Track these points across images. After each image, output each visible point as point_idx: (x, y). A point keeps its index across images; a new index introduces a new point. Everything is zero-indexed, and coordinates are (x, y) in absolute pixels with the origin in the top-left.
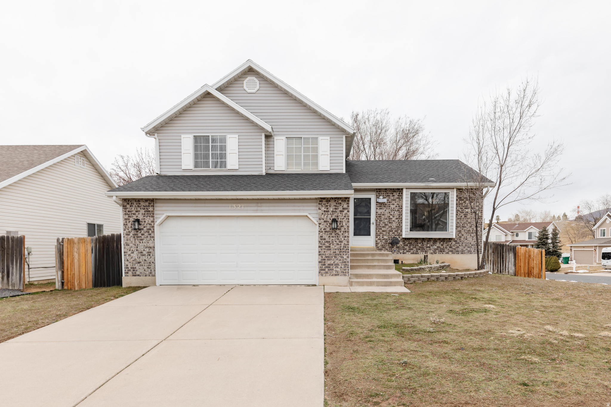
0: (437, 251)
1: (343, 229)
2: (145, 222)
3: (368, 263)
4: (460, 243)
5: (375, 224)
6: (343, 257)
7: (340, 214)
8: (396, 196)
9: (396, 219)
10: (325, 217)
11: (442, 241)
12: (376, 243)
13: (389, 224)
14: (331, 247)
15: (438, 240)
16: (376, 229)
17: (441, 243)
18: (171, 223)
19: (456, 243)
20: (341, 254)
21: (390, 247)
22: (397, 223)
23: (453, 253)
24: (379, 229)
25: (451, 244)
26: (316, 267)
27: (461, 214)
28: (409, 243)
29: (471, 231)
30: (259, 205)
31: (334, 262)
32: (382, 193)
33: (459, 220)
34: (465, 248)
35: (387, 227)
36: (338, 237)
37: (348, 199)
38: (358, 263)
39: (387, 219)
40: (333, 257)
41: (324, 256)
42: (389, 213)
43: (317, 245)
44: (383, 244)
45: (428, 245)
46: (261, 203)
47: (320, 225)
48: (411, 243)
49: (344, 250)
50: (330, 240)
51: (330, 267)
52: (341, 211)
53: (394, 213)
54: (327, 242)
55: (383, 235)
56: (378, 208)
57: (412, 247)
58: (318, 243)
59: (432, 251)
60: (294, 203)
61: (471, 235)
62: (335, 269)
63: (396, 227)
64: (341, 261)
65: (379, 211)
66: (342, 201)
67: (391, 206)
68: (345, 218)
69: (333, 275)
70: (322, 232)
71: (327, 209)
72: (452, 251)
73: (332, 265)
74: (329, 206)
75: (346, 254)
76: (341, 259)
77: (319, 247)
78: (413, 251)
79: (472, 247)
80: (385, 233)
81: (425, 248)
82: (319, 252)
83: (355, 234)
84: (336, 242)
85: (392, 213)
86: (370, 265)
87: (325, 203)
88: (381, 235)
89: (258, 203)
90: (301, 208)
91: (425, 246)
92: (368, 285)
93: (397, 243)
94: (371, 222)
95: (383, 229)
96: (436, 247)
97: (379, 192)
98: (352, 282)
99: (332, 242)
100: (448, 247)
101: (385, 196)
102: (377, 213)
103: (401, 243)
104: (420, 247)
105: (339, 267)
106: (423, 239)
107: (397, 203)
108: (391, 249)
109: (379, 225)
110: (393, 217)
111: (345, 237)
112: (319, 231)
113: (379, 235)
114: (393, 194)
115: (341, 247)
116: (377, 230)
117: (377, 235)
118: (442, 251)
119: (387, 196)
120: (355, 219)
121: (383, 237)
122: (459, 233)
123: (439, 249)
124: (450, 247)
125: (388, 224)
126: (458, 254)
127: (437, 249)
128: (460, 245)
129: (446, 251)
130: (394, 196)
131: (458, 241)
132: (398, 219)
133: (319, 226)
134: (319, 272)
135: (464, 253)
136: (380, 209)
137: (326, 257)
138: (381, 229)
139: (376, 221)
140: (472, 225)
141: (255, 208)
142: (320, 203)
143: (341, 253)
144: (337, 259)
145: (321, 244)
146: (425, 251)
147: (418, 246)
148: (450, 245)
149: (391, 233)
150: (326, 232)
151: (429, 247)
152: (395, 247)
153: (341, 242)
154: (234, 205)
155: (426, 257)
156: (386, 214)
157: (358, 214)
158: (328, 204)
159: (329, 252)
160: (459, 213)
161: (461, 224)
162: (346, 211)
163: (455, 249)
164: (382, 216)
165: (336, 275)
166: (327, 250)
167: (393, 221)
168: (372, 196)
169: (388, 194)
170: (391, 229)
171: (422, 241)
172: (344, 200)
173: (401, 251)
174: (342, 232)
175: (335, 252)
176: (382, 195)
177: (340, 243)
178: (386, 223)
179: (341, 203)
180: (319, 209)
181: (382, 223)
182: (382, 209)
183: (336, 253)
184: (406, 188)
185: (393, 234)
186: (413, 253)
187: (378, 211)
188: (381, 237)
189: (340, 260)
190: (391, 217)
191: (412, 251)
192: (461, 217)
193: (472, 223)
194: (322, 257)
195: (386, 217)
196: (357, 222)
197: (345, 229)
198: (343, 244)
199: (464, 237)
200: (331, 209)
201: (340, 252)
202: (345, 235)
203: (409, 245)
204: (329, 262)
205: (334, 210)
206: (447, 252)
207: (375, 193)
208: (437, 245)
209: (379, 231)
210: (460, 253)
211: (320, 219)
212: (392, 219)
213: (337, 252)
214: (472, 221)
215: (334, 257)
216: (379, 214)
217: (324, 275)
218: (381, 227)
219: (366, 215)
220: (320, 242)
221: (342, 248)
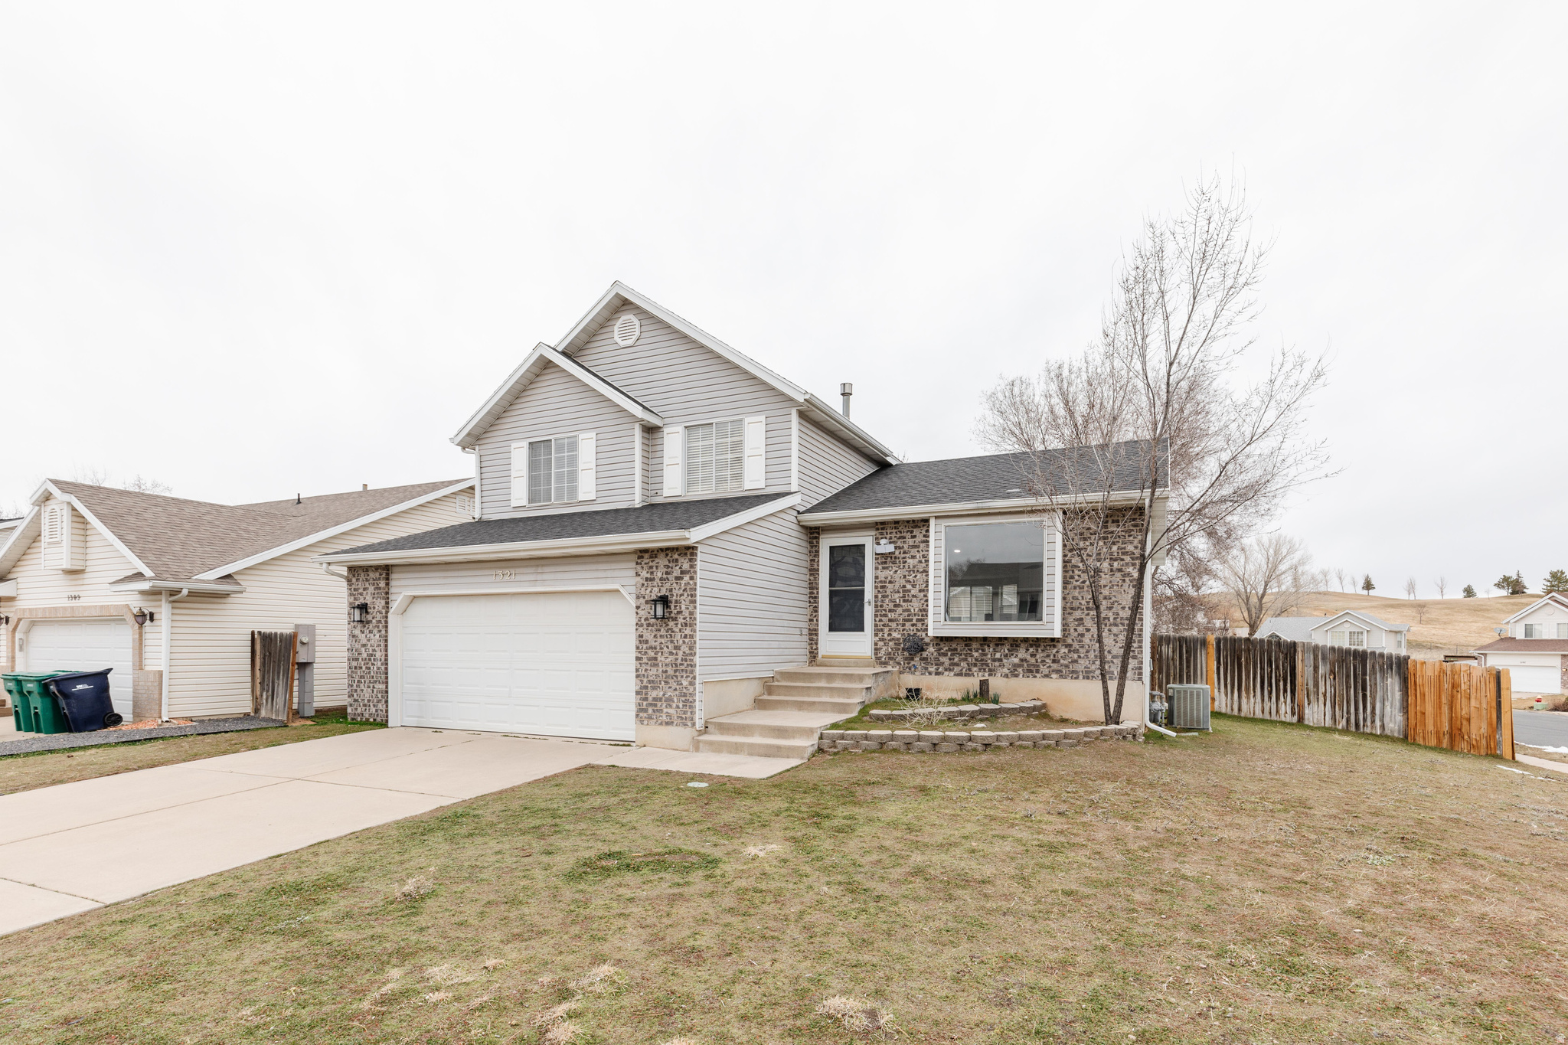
0: (1020, 670)
1: (681, 620)
2: (374, 608)
3: (809, 696)
4: (1081, 650)
5: (873, 604)
6: (682, 684)
7: (675, 585)
8: (920, 538)
9: (920, 591)
10: (648, 591)
11: (1031, 646)
12: (875, 649)
13: (904, 604)
14: (659, 659)
15: (1021, 641)
16: (876, 616)
17: (1031, 650)
18: (420, 610)
19: (1070, 651)
20: (676, 676)
21: (906, 659)
22: (923, 602)
23: (1061, 677)
24: (881, 615)
25: (1057, 652)
26: (631, 701)
27: (1082, 575)
28: (950, 650)
29: (1111, 619)
30: (540, 570)
31: (664, 695)
32: (888, 531)
33: (1078, 590)
34: (1094, 663)
35: (900, 610)
36: (671, 635)
37: (691, 550)
38: (789, 695)
39: (899, 592)
40: (663, 683)
41: (645, 680)
42: (905, 577)
43: (633, 654)
44: (890, 650)
45: (998, 655)
46: (543, 566)
47: (639, 611)
48: (956, 649)
49: (683, 667)
50: (657, 644)
51: (656, 705)
52: (678, 578)
53: (916, 576)
54: (651, 648)
55: (890, 630)
56: (880, 567)
57: (956, 660)
58: (634, 649)
59: (1006, 671)
60: (598, 563)
61: (1110, 630)
62: (665, 710)
63: (920, 610)
64: (677, 693)
65: (882, 574)
66: (679, 555)
67: (909, 561)
68: (686, 594)
69: (661, 724)
70: (642, 625)
71: (652, 573)
72: (1058, 671)
73: (661, 699)
74: (654, 568)
75: (687, 677)
76: (678, 687)
77: (638, 659)
78: (960, 668)
79: (1115, 661)
80: (893, 625)
81: (989, 661)
82: (637, 670)
83: (832, 628)
84: (668, 647)
85: (911, 578)
86: (803, 702)
87: (647, 561)
88: (886, 630)
89: (538, 566)
90: (609, 574)
91: (989, 656)
92: (730, 752)
93: (922, 650)
94: (866, 600)
95: (891, 615)
96: (1016, 661)
97: (882, 529)
98: (698, 742)
99: (661, 648)
100: (1047, 661)
101: (895, 539)
102: (876, 577)
103: (931, 649)
104: (976, 660)
105: (674, 705)
106: (985, 639)
107: (922, 553)
108: (908, 663)
109: (881, 606)
110: (913, 586)
111: (686, 637)
112: (637, 624)
113: (882, 630)
114: (912, 532)
115: (677, 659)
116: (877, 619)
117: (877, 630)
118: (1032, 671)
119: (900, 538)
120: (832, 594)
121: (890, 635)
122: (1078, 625)
123: (1025, 665)
124: (1054, 661)
125: (902, 603)
126: (1076, 678)
127: (1019, 666)
128: (1082, 655)
129: (1044, 670)
130: (915, 537)
131: (1076, 645)
132: (923, 591)
133: (637, 613)
134: (637, 716)
135: (1093, 677)
136: (884, 568)
137: (649, 682)
138: (886, 615)
139: (876, 597)
140: (1113, 603)
141: (532, 577)
142: (639, 561)
143: (677, 674)
144: (670, 687)
145: (640, 652)
146: (990, 670)
147: (972, 656)
148: (1054, 656)
149: (908, 624)
150: (649, 625)
151: (1000, 660)
152: (917, 659)
153: (677, 648)
154: (499, 572)
155: (984, 684)
156: (897, 580)
157: (839, 583)
158: (654, 564)
159: (653, 671)
160: (1076, 572)
161: (1084, 602)
162: (686, 578)
163: (1067, 666)
164: (887, 585)
165: (667, 724)
166: (651, 666)
167: (913, 596)
168: (866, 539)
169: (900, 532)
170: (909, 615)
171: (981, 645)
172: (684, 551)
173: (930, 669)
174: (679, 626)
175: (666, 671)
176: (888, 536)
177: (674, 652)
178: (898, 601)
179: (677, 561)
180: (637, 575)
181: (887, 600)
182: (887, 568)
183: (669, 673)
184: (936, 517)
185: (912, 628)
186: (960, 674)
187: (879, 572)
188: (886, 635)
189: (676, 690)
190: (909, 587)
191: (957, 669)
192: (1084, 582)
193: (1113, 599)
194: (642, 682)
195: (897, 588)
196: (835, 600)
197: (684, 619)
198: (680, 653)
199: (1092, 636)
200: (659, 575)
201: (675, 671)
202: (686, 632)
203: (949, 653)
204: (654, 694)
205: (665, 576)
206: (1047, 673)
207: (873, 533)
208: (1020, 656)
209: (880, 621)
210: (1081, 677)
211: (638, 597)
212: (909, 591)
213: (671, 671)
214: (1114, 594)
215: (665, 682)
216: (881, 582)
217: (645, 722)
218: (885, 610)
219: (853, 583)
220: (638, 648)
221: (679, 661)
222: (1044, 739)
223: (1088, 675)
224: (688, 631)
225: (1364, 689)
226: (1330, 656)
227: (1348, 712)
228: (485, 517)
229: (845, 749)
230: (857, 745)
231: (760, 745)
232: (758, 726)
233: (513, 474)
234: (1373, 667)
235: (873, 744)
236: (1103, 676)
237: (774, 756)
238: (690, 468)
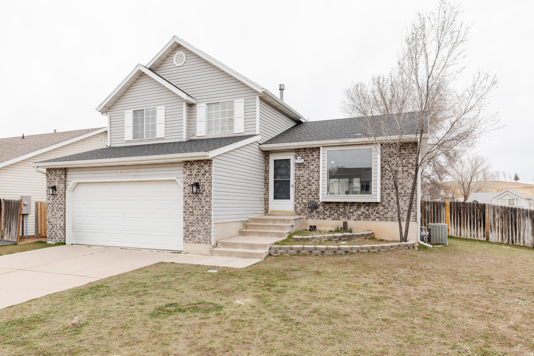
0: (362, 217)
1: (205, 194)
2: (59, 188)
3: (264, 229)
4: (389, 208)
5: (294, 186)
6: (205, 224)
7: (202, 177)
8: (316, 156)
9: (316, 181)
10: (189, 181)
11: (367, 206)
12: (295, 208)
13: (308, 187)
14: (194, 212)
15: (362, 204)
16: (295, 192)
17: (367, 208)
18: (81, 189)
19: (384, 208)
20: (203, 221)
21: (309, 212)
22: (317, 185)
23: (380, 220)
24: (298, 192)
25: (378, 209)
26: (181, 232)
27: (390, 173)
28: (329, 208)
29: (403, 194)
30: (138, 170)
31: (197, 229)
32: (301, 153)
33: (388, 180)
34: (395, 214)
35: (306, 189)
36: (200, 201)
37: (209, 161)
38: (255, 229)
39: (306, 181)
40: (196, 223)
41: (188, 222)
42: (309, 174)
43: (182, 210)
44: (302, 208)
45: (351, 210)
46: (140, 168)
47: (185, 190)
48: (332, 208)
49: (206, 216)
50: (194, 205)
51: (193, 234)
52: (203, 174)
53: (314, 174)
54: (191, 207)
55: (302, 199)
56: (297, 169)
57: (332, 212)
58: (183, 208)
59: (355, 217)
60: (165, 167)
61: (402, 199)
62: (197, 236)
63: (316, 190)
64: (203, 228)
65: (299, 173)
66: (204, 164)
67: (311, 167)
68: (207, 182)
69: (195, 243)
70: (186, 197)
71: (191, 172)
72: (379, 218)
73: (195, 231)
74: (192, 170)
75: (208, 221)
76: (203, 225)
77: (184, 212)
78: (334, 216)
79: (405, 213)
80: (304, 196)
81: (347, 213)
82: (184, 218)
83: (275, 198)
84: (198, 207)
85: (311, 175)
86: (262, 232)
87: (189, 166)
88: (300, 198)
89: (137, 168)
90: (171, 172)
91: (348, 211)
92: (228, 256)
93: (317, 208)
94: (291, 185)
95: (302, 192)
96: (360, 213)
97: (298, 152)
98: (213, 251)
99: (195, 207)
100: (374, 213)
101: (304, 157)
102: (296, 174)
103: (321, 207)
104: (342, 212)
105: (201, 234)
106: (346, 203)
107: (316, 163)
108: (311, 214)
109: (298, 188)
110: (312, 178)
111: (207, 202)
112: (184, 196)
113: (298, 199)
114: (312, 153)
115: (203, 212)
116: (296, 194)
117: (296, 199)
118: (367, 217)
119: (306, 156)
120: (275, 182)
121: (302, 201)
122: (388, 196)
123: (364, 215)
124: (377, 213)
125: (307, 186)
126: (387, 221)
127: (361, 215)
128: (390, 210)
129: (373, 217)
130: (313, 156)
131: (387, 206)
132: (317, 180)
133: (184, 191)
134: (184, 239)
135: (395, 220)
136: (299, 170)
137: (190, 223)
138: (300, 192)
139: (296, 183)
140: (403, 186)
141: (135, 174)
142: (185, 166)
143: (203, 219)
144: (199, 226)
145: (185, 209)
146: (348, 217)
147: (340, 211)
148: (377, 210)
149: (310, 196)
150: (190, 196)
151: (353, 212)
152: (314, 212)
153: (203, 207)
154: (119, 171)
155: (345, 224)
156: (305, 175)
157: (278, 177)
158: (192, 168)
159: (192, 218)
160: (387, 172)
161: (390, 186)
162: (207, 174)
163: (383, 215)
164: (301, 178)
165: (198, 243)
166: (191, 215)
167: (313, 183)
168: (291, 157)
169: (307, 153)
170: (311, 192)
171: (344, 205)
172: (206, 162)
173: (320, 217)
174: (204, 197)
175: (198, 218)
176: (301, 155)
177: (202, 209)
178: (305, 185)
179: (203, 166)
180: (184, 173)
181: (301, 185)
182: (300, 170)
183: (199, 219)
184: (323, 147)
185: (312, 198)
186: (334, 219)
187: (297, 172)
188: (300, 201)
189: (202, 227)
190: (310, 179)
191: (333, 217)
192: (390, 176)
193: (404, 184)
194: (186, 223)
195: (305, 179)
196: (276, 185)
197: (206, 193)
198: (204, 209)
199: (394, 201)
200: (195, 173)
201: (202, 218)
202: (207, 200)
203: (329, 210)
204: (192, 229)
205: (197, 173)
206: (374, 218)
207: (294, 154)
208: (362, 210)
209: (298, 194)
210: (389, 220)
211: (184, 183)
212: (311, 181)
213: (200, 218)
214: (404, 182)
215: (197, 223)
216: (298, 176)
217: (188, 242)
218: (300, 189)
219: (285, 177)
220: (184, 207)
221: (204, 213)
222: (373, 249)
223: (392, 219)
224: (208, 199)
225: (515, 225)
226: (500, 210)
227: (509, 236)
228: (112, 146)
229: (282, 254)
230: (287, 252)
231: (242, 253)
232: (241, 243)
233: (126, 125)
234: (519, 215)
235: (294, 252)
236: (399, 219)
237: (248, 258)
238: (209, 123)
